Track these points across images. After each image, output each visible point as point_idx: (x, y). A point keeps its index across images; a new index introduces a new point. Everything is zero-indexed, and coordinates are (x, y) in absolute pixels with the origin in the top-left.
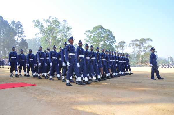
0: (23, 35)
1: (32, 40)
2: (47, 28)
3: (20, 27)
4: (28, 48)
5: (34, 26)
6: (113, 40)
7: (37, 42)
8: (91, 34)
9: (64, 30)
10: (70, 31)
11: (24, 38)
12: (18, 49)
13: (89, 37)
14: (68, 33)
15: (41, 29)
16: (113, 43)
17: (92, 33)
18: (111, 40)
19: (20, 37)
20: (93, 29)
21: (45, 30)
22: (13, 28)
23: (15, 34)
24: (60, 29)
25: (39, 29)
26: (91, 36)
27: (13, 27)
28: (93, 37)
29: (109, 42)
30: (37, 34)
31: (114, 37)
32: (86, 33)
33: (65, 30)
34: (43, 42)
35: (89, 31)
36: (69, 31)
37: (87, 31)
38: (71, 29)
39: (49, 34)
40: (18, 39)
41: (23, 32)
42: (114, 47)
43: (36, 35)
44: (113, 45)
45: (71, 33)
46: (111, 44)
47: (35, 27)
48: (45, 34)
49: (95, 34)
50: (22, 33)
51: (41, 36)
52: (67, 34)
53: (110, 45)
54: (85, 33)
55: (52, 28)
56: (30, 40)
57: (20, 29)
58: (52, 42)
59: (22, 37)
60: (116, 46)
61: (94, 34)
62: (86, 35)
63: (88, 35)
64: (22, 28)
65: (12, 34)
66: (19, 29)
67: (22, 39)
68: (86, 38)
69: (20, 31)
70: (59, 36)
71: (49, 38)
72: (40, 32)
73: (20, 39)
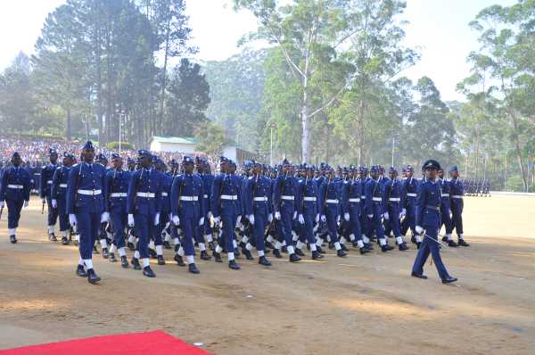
0: (188, 44)
1: (228, 62)
2: (288, 9)
3: (172, 8)
4: (209, 101)
5: (233, 4)
7: (249, 72)
8: (508, 26)
9: (367, 12)
10: (397, 19)
11: (194, 60)
12: (168, 105)
13: (495, 42)
14: (388, 26)
15: (263, 14)
17: (513, 21)
19: (175, 54)
21: (279, 20)
22: (144, 17)
23: (155, 43)
24: (349, 12)
25: (256, 14)
26: (506, 34)
27: (143, 10)
28: (520, 39)
30: (247, 39)
32: (481, 21)
33: (375, 12)
34: (275, 76)
35: (497, 11)
36: (393, 17)
37: (485, 13)
38: (404, 6)
39: (300, 37)
40: (165, 61)
41: (188, 30)
43: (241, 42)
45: (401, 27)
47: (235, 8)
48: (283, 38)
50: (181, 35)
51: (264, 44)
52: (383, 33)
54: (471, 24)
55: (315, 8)
57: (174, 19)
58: (315, 72)
59: (184, 56)
61: (527, 21)
62: (480, 34)
63: (492, 31)
64: (183, 13)
65: (142, 41)
66: (170, 18)
67: (185, 62)
68: (481, 49)
69: (173, 29)
70: (345, 45)
71: (297, 57)
72: (260, 29)
73: (175, 62)
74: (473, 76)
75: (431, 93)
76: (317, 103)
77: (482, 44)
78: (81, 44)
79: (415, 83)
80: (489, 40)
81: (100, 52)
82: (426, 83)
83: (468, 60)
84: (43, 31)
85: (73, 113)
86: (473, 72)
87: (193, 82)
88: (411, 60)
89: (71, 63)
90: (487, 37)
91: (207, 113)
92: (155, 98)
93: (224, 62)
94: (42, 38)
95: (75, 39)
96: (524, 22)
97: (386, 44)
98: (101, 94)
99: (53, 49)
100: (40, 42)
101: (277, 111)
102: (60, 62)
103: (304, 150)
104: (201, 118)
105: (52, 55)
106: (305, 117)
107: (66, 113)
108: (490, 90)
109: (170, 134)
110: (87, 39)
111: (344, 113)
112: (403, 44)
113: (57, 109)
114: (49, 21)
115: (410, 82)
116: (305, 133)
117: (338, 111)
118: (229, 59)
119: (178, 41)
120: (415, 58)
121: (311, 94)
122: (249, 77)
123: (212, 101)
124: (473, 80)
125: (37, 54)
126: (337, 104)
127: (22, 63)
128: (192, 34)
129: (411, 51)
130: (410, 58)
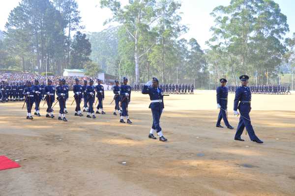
0: (80, 24)
2: (127, 7)
3: (71, 7)
4: (91, 51)
5: (100, 5)
6: (282, 26)
7: (112, 37)
8: (226, 15)
9: (164, 8)
10: (177, 11)
11: (82, 32)
12: (72, 53)
13: (221, 22)
14: (174, 15)
15: (115, 10)
16: (280, 34)
17: (228, 13)
18: (276, 27)
19: (74, 29)
20: (231, 3)
21: (123, 12)
22: (58, 12)
23: (64, 24)
24: (155, 8)
25: (112, 10)
26: (226, 19)
27: (58, 9)
28: (232, 21)
29: (270, 31)
30: (108, 21)
31: (284, 18)
32: (215, 13)
33: (167, 9)
34: (123, 39)
35: (221, 8)
36: (176, 11)
37: (217, 9)
38: (180, 5)
39: (133, 20)
40: (70, 33)
41: (80, 18)
42: (282, 42)
43: (105, 23)
44: (280, 37)
45: (181, 15)
46: (275, 35)
47: (101, 7)
48: (125, 21)
49: (237, 14)
50: (76, 20)
51: (117, 24)
52: (172, 18)
53: (271, 38)
54: (211, 14)
55: (139, 7)
56: (96, 33)
57: (73, 12)
58: (141, 37)
59: (78, 30)
60: (287, 40)
61: (234, 13)
62: (215, 18)
63: (220, 17)
64: (77, 10)
65: (57, 23)
66: (71, 12)
67: (79, 33)
68: (215, 25)
69: (72, 17)
70: (154, 24)
71: (132, 29)
72: (114, 17)
74: (213, 38)
75: (196, 46)
76: (142, 51)
77: (216, 23)
78: (27, 25)
79: (188, 41)
80: (219, 21)
81: (37, 29)
82: (193, 41)
83: (210, 31)
84: (8, 19)
85: (26, 59)
86: (214, 35)
87: (83, 43)
89: (22, 35)
90: (218, 19)
91: (90, 57)
94: (8, 22)
95: (24, 23)
96: (233, 13)
97: (173, 23)
98: (39, 49)
99: (14, 28)
100: (7, 25)
101: (124, 55)
102: (17, 34)
103: (136, 73)
104: (87, 59)
105: (14, 31)
106: (136, 58)
107: (22, 59)
108: (220, 44)
109: (73, 68)
110: (30, 23)
111: (155, 56)
112: (181, 23)
113: (17, 57)
114: (12, 14)
115: (186, 41)
116: (137, 66)
117: (152, 55)
119: (75, 23)
120: (187, 30)
121: (138, 47)
122: (112, 39)
123: (93, 51)
124: (213, 40)
125: (6, 30)
126: (151, 51)
128: (81, 20)
129: (185, 26)
130: (184, 30)
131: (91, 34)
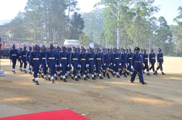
0: (77, 7)
4: (84, 27)
7: (98, 17)
11: (79, 12)
12: (70, 28)
19: (72, 10)
23: (65, 7)
30: (97, 4)
34: (107, 18)
39: (116, 3)
40: (69, 13)
41: (77, 2)
43: (95, 6)
48: (110, 4)
50: (74, 4)
56: (86, 13)
58: (121, 16)
59: (75, 11)
65: (61, 6)
67: (76, 13)
69: (71, 2)
71: (115, 11)
72: (102, 1)
73: (72, 13)
74: (180, 15)
75: (164, 22)
76: (122, 27)
78: (40, 8)
79: (158, 19)
81: (46, 11)
82: (162, 19)
83: (178, 10)
84: (27, 4)
85: (38, 32)
86: (180, 14)
87: (78, 20)
88: (156, 11)
89: (36, 15)
91: (83, 31)
92: (65, 26)
93: (89, 13)
94: (27, 6)
95: (38, 6)
97: (147, 5)
98: (47, 25)
99: (30, 10)
100: (26, 8)
101: (108, 30)
102: (33, 14)
103: (118, 44)
104: (81, 33)
105: (30, 12)
106: (118, 32)
107: (35, 32)
109: (71, 38)
110: (42, 6)
111: (132, 30)
112: (154, 5)
113: (32, 31)
115: (156, 18)
116: (118, 37)
117: (130, 29)
118: (91, 12)
119: (73, 6)
120: (158, 10)
121: (120, 24)
122: (98, 18)
123: (85, 27)
124: (180, 17)
125: (25, 12)
126: (129, 27)
127: (20, 15)
128: (78, 3)
129: (156, 7)
130: (156, 10)
131: (82, 14)
